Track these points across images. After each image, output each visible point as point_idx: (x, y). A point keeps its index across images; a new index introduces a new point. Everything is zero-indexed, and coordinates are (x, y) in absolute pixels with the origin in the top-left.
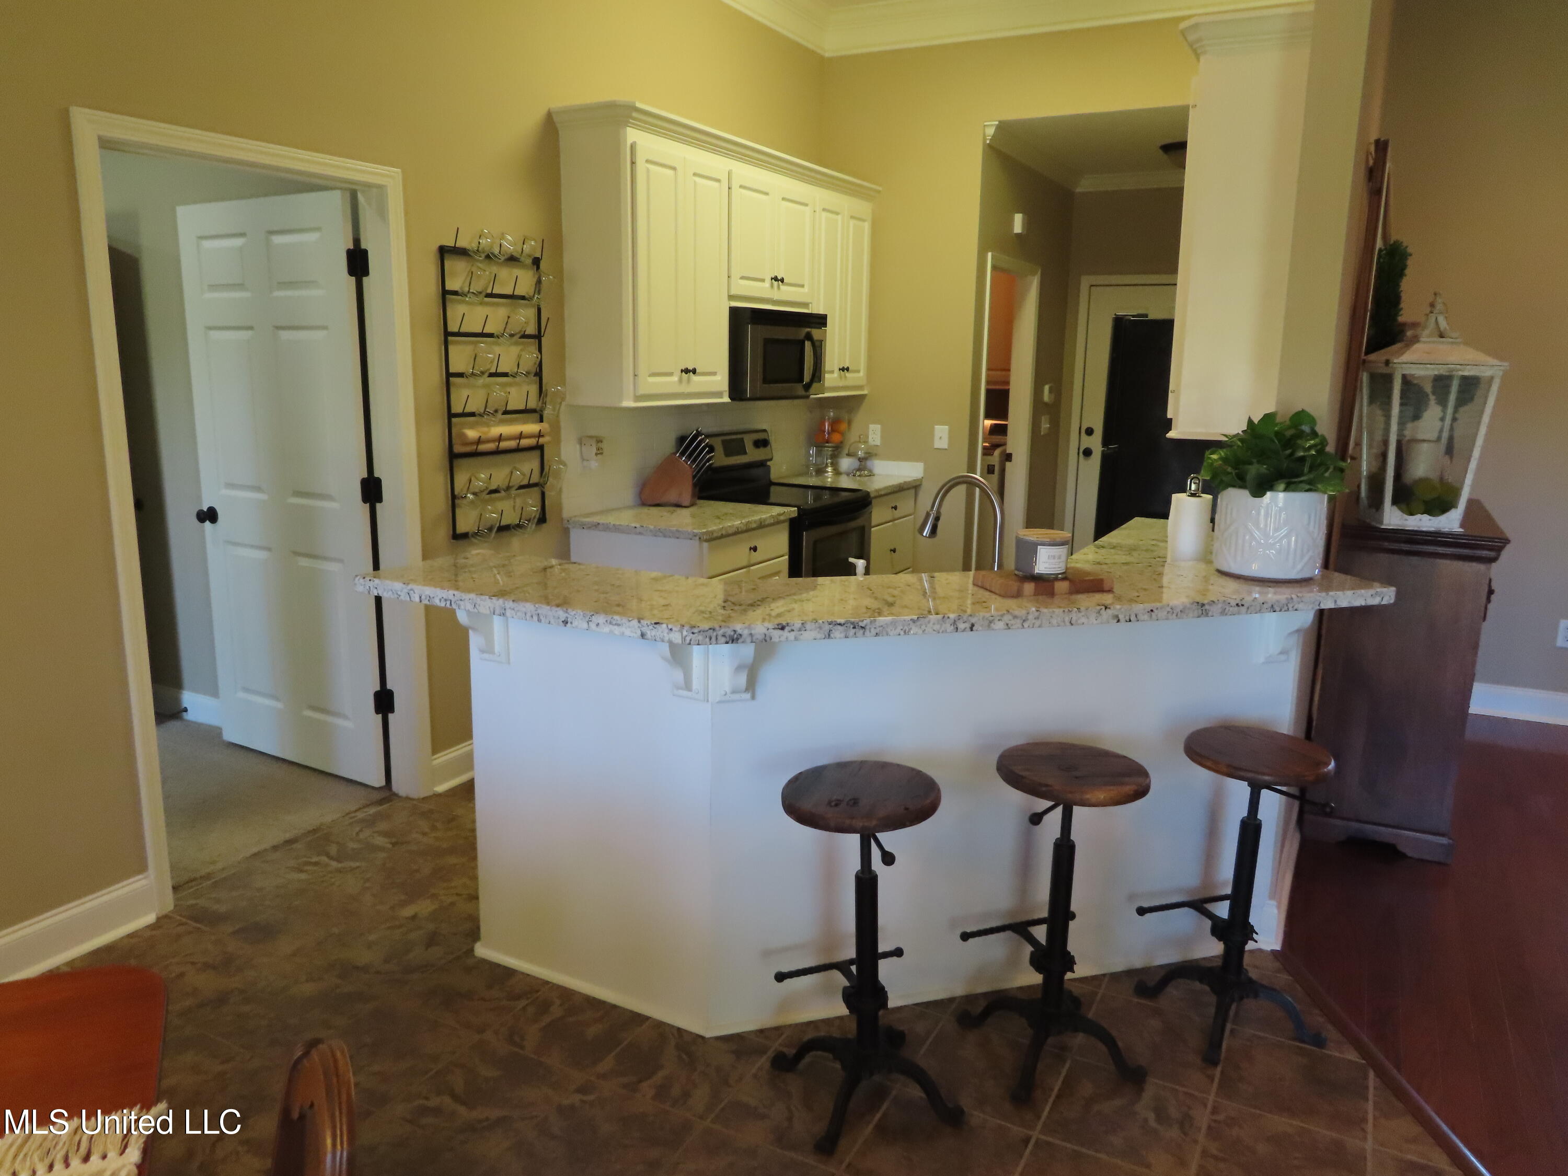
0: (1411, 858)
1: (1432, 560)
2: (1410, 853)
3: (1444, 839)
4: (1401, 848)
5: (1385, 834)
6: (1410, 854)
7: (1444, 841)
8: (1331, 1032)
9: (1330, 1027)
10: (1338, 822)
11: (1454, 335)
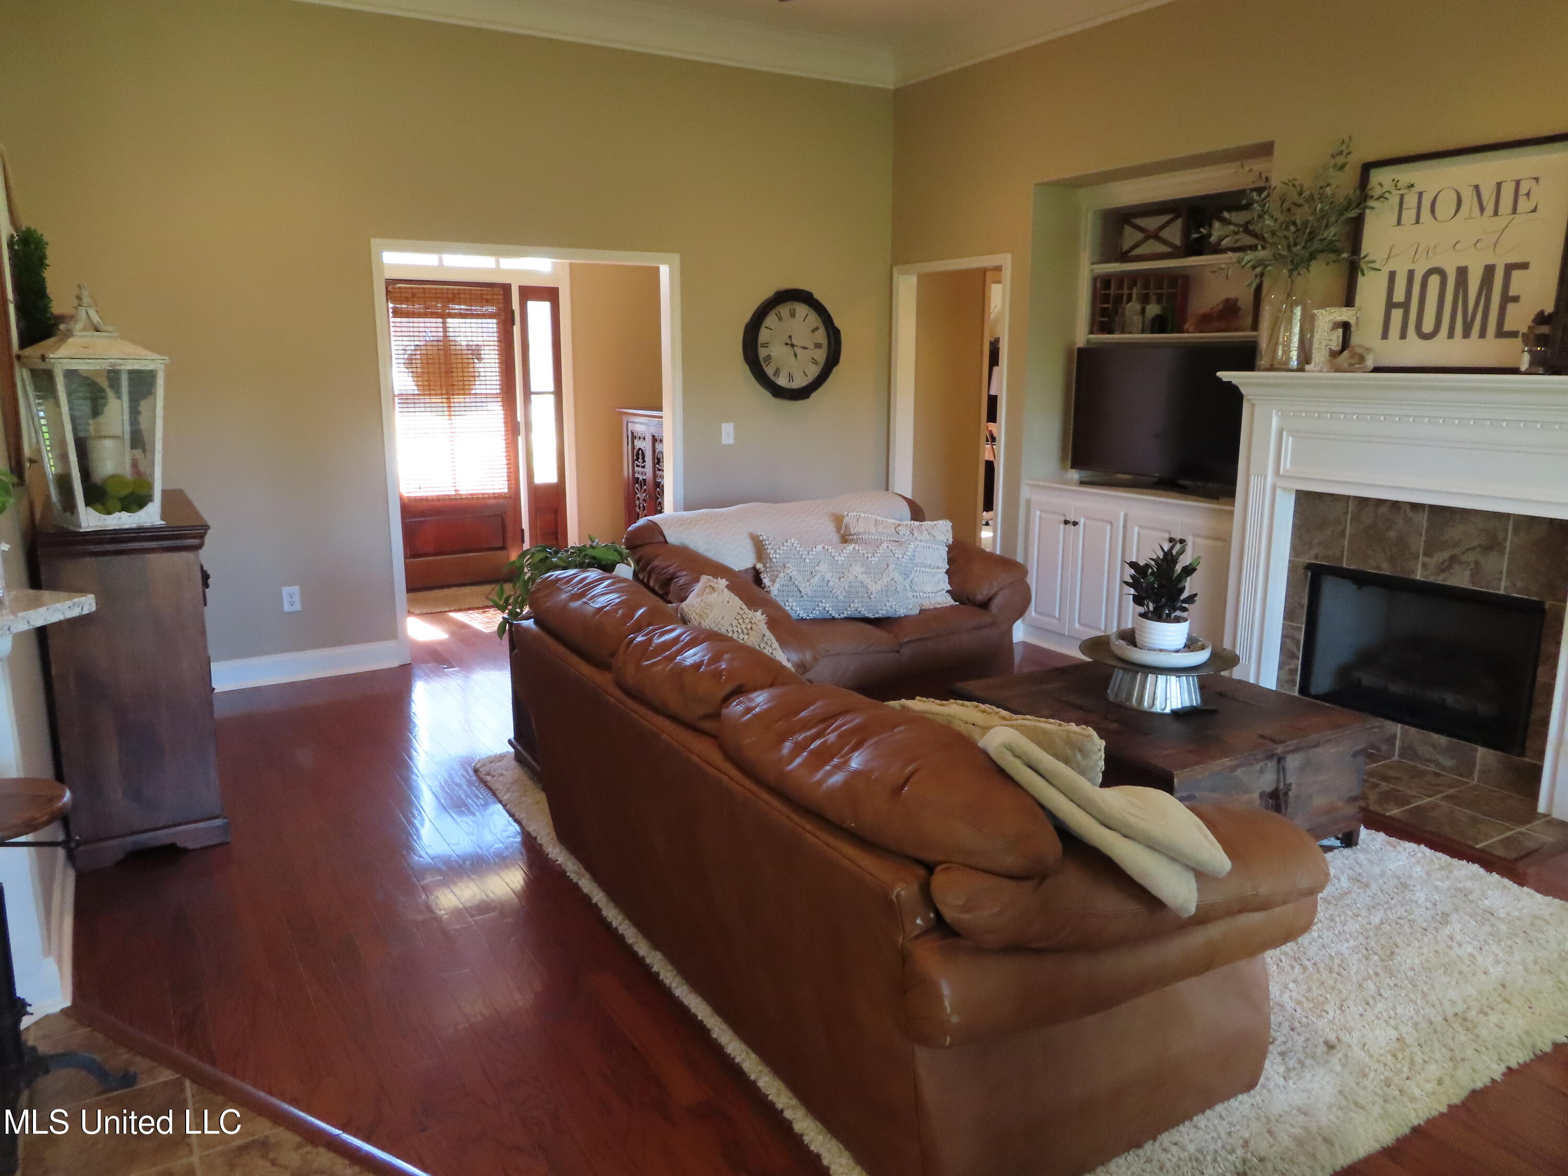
0: (194, 850)
1: (141, 556)
2: (190, 845)
3: (218, 820)
4: (180, 844)
5: (163, 837)
6: (191, 847)
7: (218, 822)
8: (141, 1064)
9: (138, 1059)
10: (112, 843)
11: (109, 328)
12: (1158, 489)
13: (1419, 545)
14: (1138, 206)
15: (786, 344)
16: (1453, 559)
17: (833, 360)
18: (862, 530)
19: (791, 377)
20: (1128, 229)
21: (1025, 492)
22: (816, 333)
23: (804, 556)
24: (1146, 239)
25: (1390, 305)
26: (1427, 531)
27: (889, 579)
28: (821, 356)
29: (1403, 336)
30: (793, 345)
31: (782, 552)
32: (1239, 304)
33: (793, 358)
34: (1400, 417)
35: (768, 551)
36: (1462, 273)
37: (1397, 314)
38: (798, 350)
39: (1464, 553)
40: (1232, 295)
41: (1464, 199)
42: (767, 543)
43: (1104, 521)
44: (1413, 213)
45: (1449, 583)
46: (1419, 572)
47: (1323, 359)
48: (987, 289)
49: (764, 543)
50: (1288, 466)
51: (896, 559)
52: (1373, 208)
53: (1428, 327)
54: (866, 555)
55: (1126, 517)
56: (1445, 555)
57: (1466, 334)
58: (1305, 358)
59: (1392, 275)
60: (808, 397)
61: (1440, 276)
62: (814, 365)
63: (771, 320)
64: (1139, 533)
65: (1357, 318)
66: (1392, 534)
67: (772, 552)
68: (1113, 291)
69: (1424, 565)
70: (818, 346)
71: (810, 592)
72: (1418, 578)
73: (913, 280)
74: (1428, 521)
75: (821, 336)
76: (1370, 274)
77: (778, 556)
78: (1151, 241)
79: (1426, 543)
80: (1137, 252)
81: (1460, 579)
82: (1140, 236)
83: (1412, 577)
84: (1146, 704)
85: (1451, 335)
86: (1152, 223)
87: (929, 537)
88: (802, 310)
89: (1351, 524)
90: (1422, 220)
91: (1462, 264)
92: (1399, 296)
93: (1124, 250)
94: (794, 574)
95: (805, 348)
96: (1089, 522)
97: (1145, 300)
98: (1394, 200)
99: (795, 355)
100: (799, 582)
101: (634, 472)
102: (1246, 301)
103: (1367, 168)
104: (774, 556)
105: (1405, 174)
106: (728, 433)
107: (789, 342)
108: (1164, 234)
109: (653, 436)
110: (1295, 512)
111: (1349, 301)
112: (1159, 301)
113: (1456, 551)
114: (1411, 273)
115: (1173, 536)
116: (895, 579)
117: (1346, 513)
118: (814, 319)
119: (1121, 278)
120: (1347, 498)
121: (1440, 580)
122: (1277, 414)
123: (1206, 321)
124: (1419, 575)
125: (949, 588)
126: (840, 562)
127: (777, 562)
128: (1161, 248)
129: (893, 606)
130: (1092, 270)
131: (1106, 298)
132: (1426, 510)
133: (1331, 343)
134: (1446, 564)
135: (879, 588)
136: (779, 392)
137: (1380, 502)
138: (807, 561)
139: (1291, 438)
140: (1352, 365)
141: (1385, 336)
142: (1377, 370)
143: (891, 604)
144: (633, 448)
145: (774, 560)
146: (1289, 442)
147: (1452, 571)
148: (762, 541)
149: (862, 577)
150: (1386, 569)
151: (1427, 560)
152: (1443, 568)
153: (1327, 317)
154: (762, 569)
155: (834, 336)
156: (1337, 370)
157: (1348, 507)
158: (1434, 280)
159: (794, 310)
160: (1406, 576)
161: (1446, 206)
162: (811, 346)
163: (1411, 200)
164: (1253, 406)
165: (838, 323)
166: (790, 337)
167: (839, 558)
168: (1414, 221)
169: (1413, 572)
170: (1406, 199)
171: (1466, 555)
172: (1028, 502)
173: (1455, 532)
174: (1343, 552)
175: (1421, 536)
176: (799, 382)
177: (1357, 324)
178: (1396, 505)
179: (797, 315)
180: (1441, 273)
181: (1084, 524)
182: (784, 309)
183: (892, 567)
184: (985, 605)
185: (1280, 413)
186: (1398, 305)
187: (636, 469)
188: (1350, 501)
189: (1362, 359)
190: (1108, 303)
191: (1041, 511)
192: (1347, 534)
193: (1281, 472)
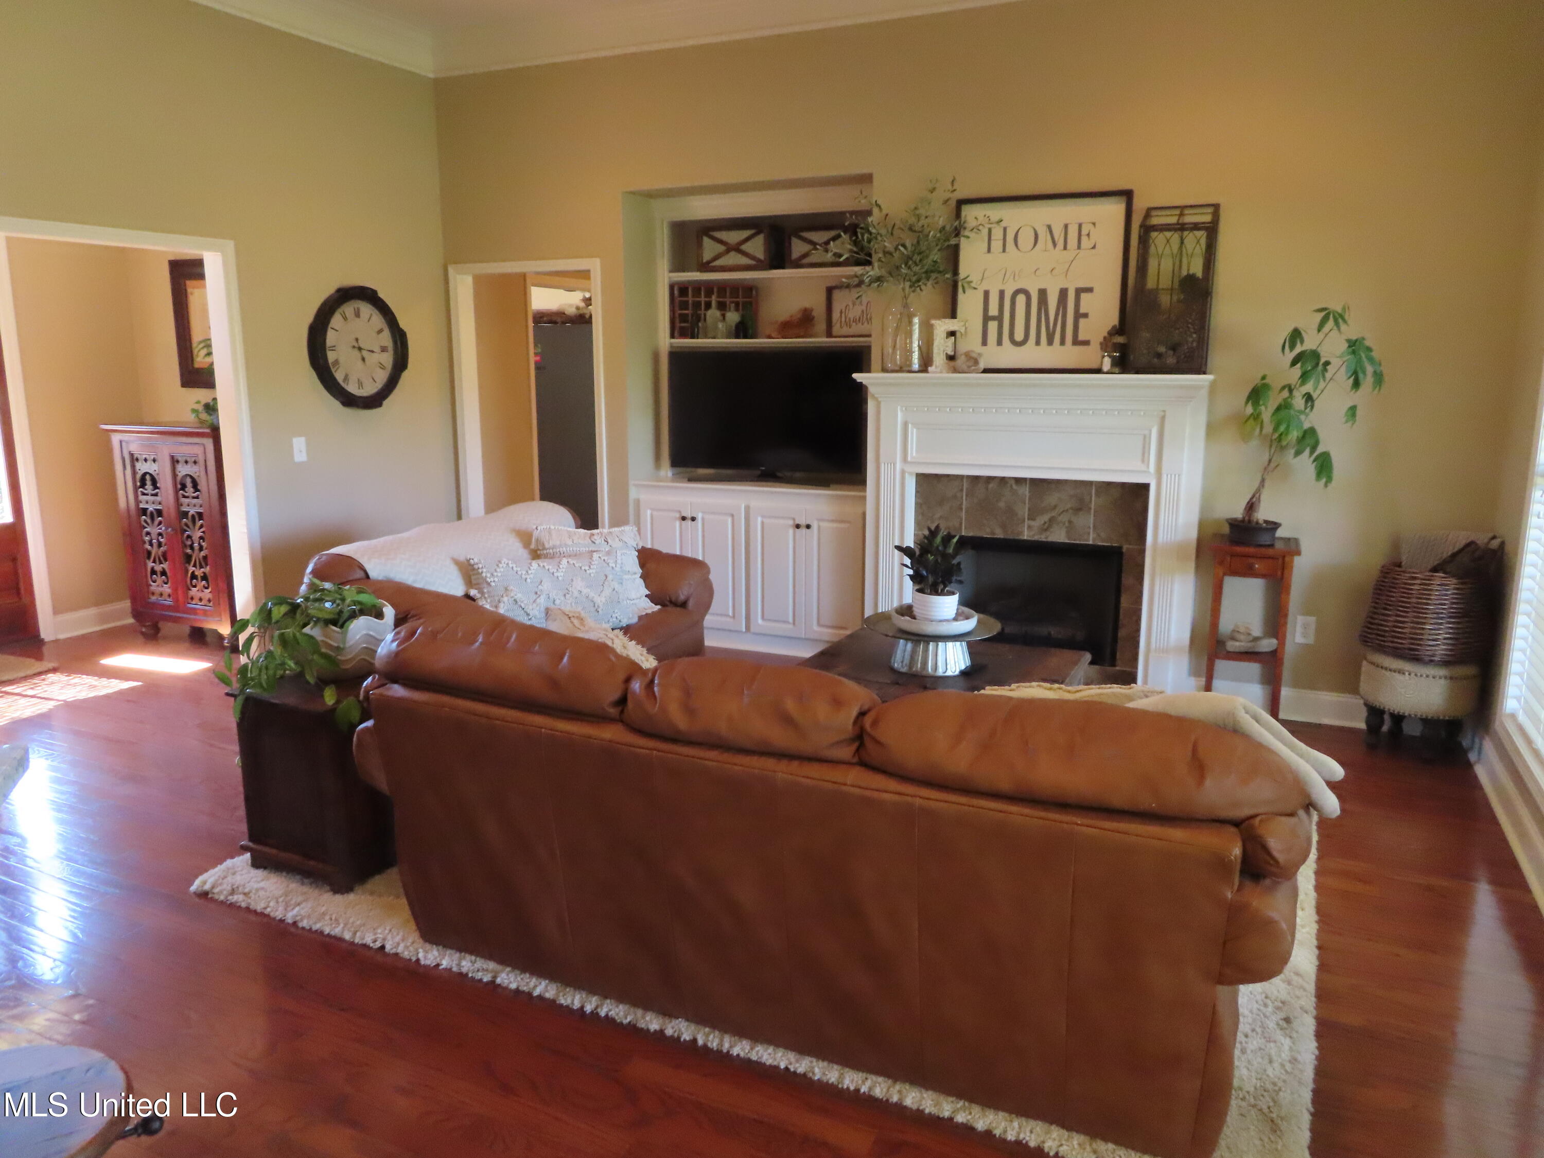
12: (761, 481)
13: (1023, 511)
14: (715, 220)
15: (354, 347)
16: (1052, 520)
17: (401, 363)
18: (558, 543)
19: (360, 384)
20: (706, 241)
21: (633, 494)
22: (381, 335)
23: (524, 577)
24: (728, 251)
25: (987, 318)
26: (1030, 499)
27: (610, 590)
28: (388, 359)
29: (1000, 342)
30: (360, 349)
31: (499, 574)
32: (814, 314)
33: (360, 362)
34: (1009, 409)
35: (484, 575)
36: (1043, 293)
37: (993, 326)
38: (365, 353)
39: (1060, 515)
40: (807, 305)
41: (1039, 232)
42: (480, 566)
43: (725, 514)
44: (1001, 243)
45: (1050, 539)
46: (1026, 533)
47: (942, 362)
48: (528, 291)
49: (476, 567)
50: (914, 454)
51: (611, 568)
52: (968, 237)
53: (1019, 336)
54: (583, 568)
55: (747, 509)
56: (1046, 518)
57: (1050, 342)
58: (926, 363)
59: (986, 294)
60: (380, 405)
61: (1025, 295)
62: (381, 370)
63: (336, 321)
64: (763, 523)
65: (966, 328)
66: (1002, 504)
67: (489, 575)
68: (690, 299)
69: (1029, 527)
70: (384, 349)
71: (537, 613)
72: (1025, 538)
73: (469, 280)
74: (1030, 492)
75: (386, 338)
76: (969, 292)
77: (496, 579)
78: (732, 254)
79: (1029, 509)
80: (718, 263)
81: (1058, 536)
82: (722, 248)
83: (1021, 537)
84: (930, 670)
85: (1038, 343)
86: (733, 237)
87: (620, 544)
88: (366, 309)
89: (966, 500)
90: (1007, 250)
91: (1043, 287)
92: (993, 311)
93: (704, 261)
94: (519, 596)
95: (372, 352)
96: (707, 517)
97: (722, 307)
98: (985, 232)
99: (363, 359)
100: (526, 605)
101: (138, 502)
102: (819, 311)
103: (961, 203)
104: (492, 579)
105: (995, 212)
106: (300, 448)
107: (356, 345)
108: (746, 247)
109: (172, 457)
110: (917, 492)
111: (953, 315)
112: (737, 310)
113: (1053, 514)
114: (1002, 293)
115: (797, 522)
116: (616, 589)
117: (962, 490)
118: (378, 320)
119: (698, 287)
120: (960, 478)
121: (1042, 538)
122: (902, 410)
123: (786, 328)
124: (1026, 535)
125: (648, 592)
126: (560, 578)
127: (496, 586)
128: (744, 261)
129: (618, 617)
130: (670, 278)
131: (684, 305)
132: (1028, 482)
133: (947, 349)
134: (1046, 525)
135: (603, 600)
136: (349, 401)
137: (990, 479)
138: (529, 580)
139: (915, 430)
140: (969, 367)
141: (984, 343)
142: (986, 371)
143: (616, 615)
144: (134, 473)
145: (493, 584)
146: (913, 433)
147: (1052, 530)
148: (473, 565)
149: (585, 591)
150: (999, 534)
151: (1032, 523)
152: (1045, 528)
153: (942, 326)
154: (478, 596)
155: (400, 338)
156: (955, 370)
157: (963, 485)
158: (1021, 299)
159: (358, 309)
160: (1017, 538)
161: (1026, 238)
162: (377, 349)
163: (997, 233)
164: (878, 404)
165: (403, 324)
166: (357, 340)
167: (559, 574)
168: (1001, 250)
169: (1022, 533)
170: (993, 232)
171: (1062, 516)
172: (637, 502)
173: (1052, 499)
174: (961, 524)
175: (1025, 504)
176: (369, 389)
177: (966, 332)
178: (1003, 479)
179: (362, 314)
180: (1026, 293)
181: (703, 519)
182: (348, 308)
183: (610, 577)
184: (684, 605)
185: (904, 409)
186: (993, 318)
187: (141, 498)
188: (965, 480)
189: (976, 362)
190: (687, 309)
191: (652, 509)
192: (964, 507)
193: (909, 459)
